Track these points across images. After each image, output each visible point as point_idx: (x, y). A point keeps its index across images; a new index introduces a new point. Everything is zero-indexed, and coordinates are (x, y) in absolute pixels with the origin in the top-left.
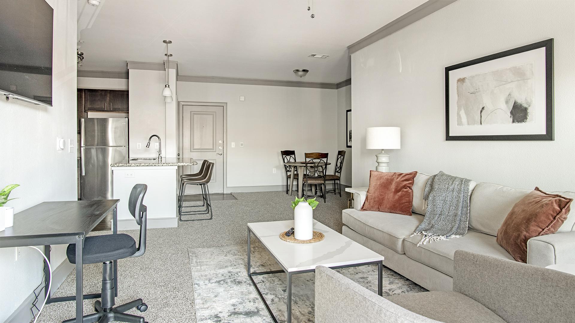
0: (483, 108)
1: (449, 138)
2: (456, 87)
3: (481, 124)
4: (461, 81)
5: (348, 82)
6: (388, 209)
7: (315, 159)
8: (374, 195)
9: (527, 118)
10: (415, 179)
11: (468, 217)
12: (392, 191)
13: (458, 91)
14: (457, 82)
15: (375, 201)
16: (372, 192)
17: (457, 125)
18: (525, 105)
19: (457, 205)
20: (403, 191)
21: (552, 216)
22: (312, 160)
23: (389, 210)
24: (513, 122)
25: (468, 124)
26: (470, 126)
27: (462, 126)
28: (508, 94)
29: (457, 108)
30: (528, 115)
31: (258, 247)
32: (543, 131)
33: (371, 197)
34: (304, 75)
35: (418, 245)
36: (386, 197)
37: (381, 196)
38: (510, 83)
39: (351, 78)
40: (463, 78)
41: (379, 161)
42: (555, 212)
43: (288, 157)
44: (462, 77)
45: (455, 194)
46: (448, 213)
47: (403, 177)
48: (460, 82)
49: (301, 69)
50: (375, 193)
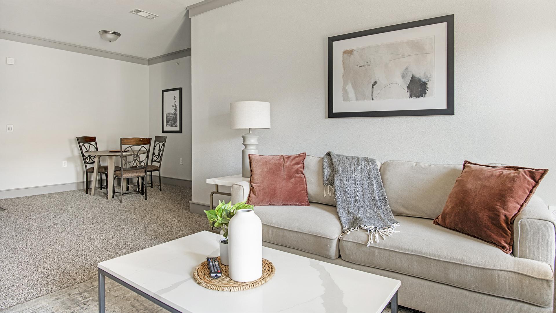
0: (375, 82)
1: (332, 115)
2: (342, 60)
3: (373, 99)
4: (349, 53)
5: (187, 52)
6: (283, 201)
7: (134, 145)
8: (262, 185)
9: (426, 92)
10: (304, 161)
11: (387, 200)
12: (284, 178)
13: (343, 64)
14: (343, 54)
15: (265, 193)
16: (259, 181)
17: (343, 100)
18: (424, 80)
19: (371, 188)
20: (296, 177)
21: (528, 189)
22: (130, 148)
23: (283, 203)
24: (411, 96)
25: (357, 99)
26: (359, 101)
27: (348, 102)
28: (404, 68)
29: (342, 82)
30: (427, 90)
31: (88, 291)
32: (444, 106)
33: (259, 188)
34: (115, 40)
35: (368, 245)
36: (278, 186)
37: (271, 185)
38: (407, 56)
39: (191, 48)
40: (351, 49)
41: (247, 143)
42: (531, 185)
43: (87, 145)
44: (349, 48)
45: (365, 175)
46: (364, 197)
47: (293, 160)
48: (346, 54)
49: (111, 31)
50: (263, 182)
